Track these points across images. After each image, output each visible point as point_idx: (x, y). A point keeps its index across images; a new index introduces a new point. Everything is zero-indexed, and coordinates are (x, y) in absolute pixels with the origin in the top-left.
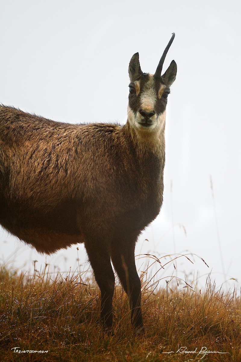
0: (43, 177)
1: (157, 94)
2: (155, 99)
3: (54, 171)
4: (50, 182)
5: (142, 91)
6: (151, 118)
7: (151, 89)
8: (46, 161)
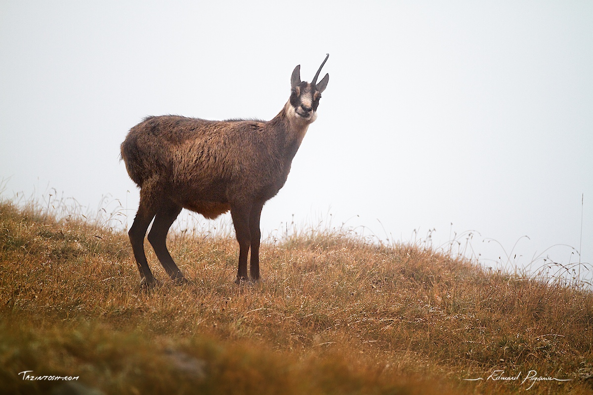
2: (311, 101)
3: (206, 159)
6: (309, 112)
7: (308, 93)
8: (200, 152)
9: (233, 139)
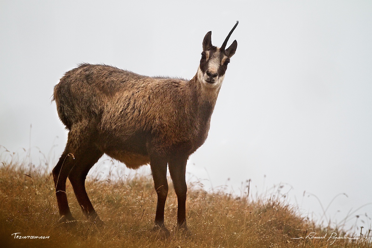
0: (123, 115)
1: (221, 62)
2: (219, 65)
3: (131, 111)
4: (128, 119)
5: (210, 58)
6: (214, 78)
7: (216, 58)
8: (126, 104)
9: (156, 95)
